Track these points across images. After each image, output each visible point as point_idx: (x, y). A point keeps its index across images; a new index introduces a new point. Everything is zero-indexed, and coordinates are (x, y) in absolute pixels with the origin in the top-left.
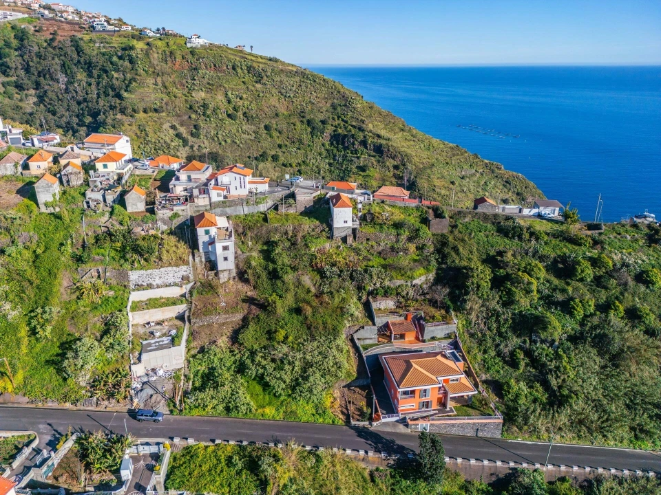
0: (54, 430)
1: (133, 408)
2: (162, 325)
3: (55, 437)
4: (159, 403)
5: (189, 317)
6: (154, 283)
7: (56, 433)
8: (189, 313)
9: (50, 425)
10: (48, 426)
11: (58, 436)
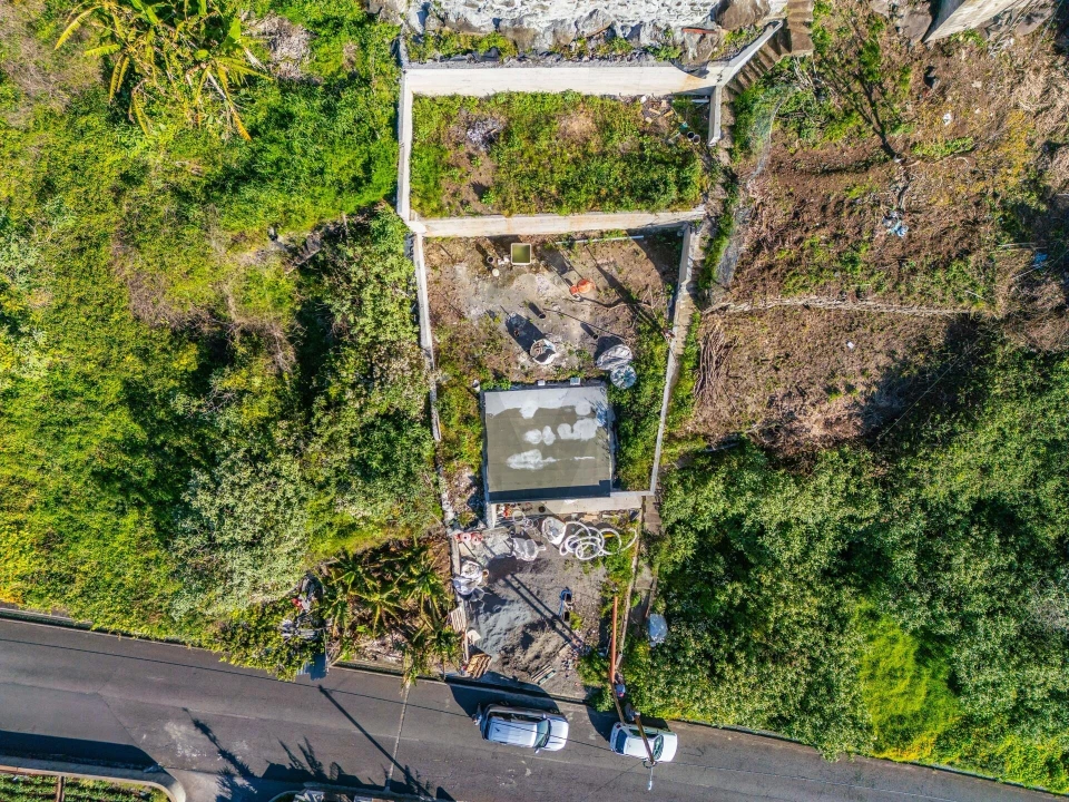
0: (224, 753)
1: (467, 675)
2: (563, 269)
3: (234, 787)
4: (551, 656)
5: (704, 275)
6: (539, 24)
7: (232, 769)
8: (711, 249)
9: (203, 727)
10: (198, 733)
11: (239, 781)
